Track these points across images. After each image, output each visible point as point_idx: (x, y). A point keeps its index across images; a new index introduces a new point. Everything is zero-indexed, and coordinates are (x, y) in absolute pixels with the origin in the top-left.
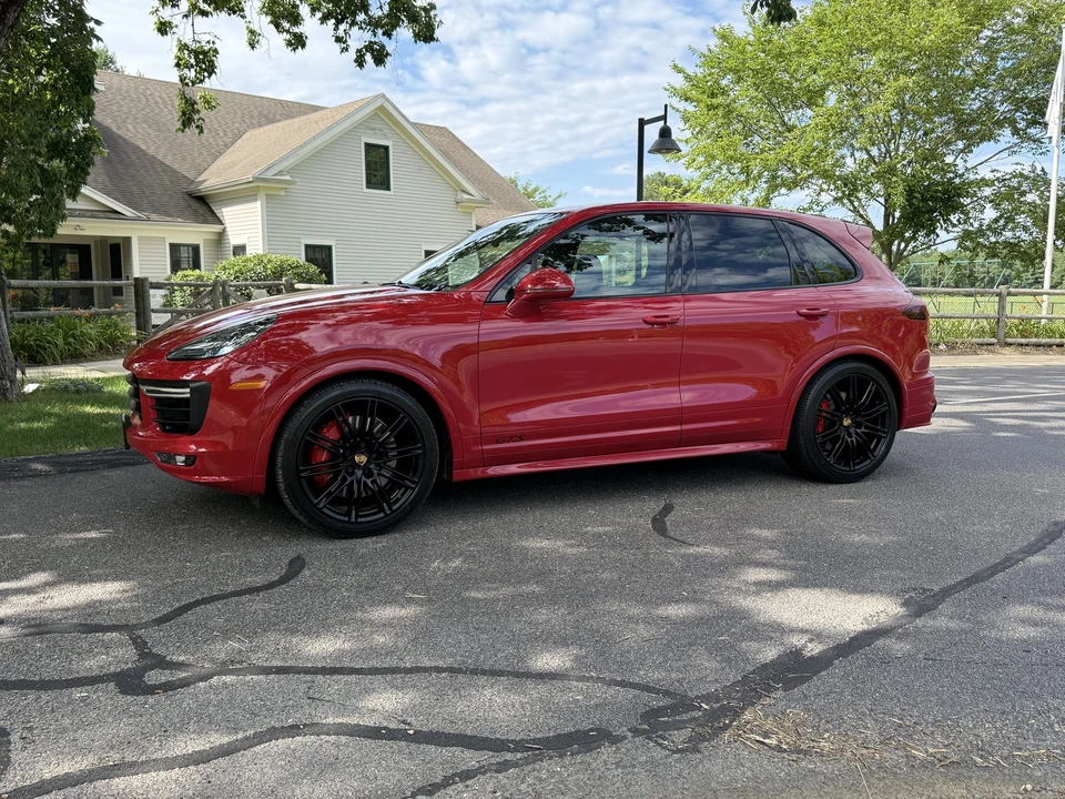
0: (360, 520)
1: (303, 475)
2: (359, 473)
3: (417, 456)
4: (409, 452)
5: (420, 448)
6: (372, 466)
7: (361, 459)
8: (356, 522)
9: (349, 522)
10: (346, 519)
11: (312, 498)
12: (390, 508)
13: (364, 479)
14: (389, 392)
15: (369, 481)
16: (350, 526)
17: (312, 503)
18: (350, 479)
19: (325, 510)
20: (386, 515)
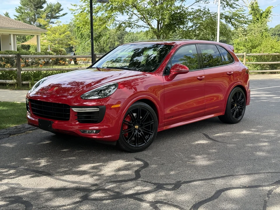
0: (139, 146)
1: (123, 133)
2: (136, 131)
3: (152, 124)
4: (150, 123)
5: (153, 122)
6: (140, 129)
7: (137, 127)
8: (138, 147)
9: (136, 147)
10: (135, 146)
11: (126, 140)
12: (146, 142)
13: (138, 133)
14: (144, 105)
15: (140, 134)
16: (137, 148)
17: (126, 142)
18: (135, 134)
19: (129, 144)
20: (146, 144)
